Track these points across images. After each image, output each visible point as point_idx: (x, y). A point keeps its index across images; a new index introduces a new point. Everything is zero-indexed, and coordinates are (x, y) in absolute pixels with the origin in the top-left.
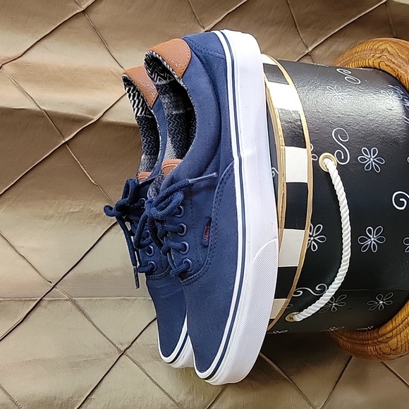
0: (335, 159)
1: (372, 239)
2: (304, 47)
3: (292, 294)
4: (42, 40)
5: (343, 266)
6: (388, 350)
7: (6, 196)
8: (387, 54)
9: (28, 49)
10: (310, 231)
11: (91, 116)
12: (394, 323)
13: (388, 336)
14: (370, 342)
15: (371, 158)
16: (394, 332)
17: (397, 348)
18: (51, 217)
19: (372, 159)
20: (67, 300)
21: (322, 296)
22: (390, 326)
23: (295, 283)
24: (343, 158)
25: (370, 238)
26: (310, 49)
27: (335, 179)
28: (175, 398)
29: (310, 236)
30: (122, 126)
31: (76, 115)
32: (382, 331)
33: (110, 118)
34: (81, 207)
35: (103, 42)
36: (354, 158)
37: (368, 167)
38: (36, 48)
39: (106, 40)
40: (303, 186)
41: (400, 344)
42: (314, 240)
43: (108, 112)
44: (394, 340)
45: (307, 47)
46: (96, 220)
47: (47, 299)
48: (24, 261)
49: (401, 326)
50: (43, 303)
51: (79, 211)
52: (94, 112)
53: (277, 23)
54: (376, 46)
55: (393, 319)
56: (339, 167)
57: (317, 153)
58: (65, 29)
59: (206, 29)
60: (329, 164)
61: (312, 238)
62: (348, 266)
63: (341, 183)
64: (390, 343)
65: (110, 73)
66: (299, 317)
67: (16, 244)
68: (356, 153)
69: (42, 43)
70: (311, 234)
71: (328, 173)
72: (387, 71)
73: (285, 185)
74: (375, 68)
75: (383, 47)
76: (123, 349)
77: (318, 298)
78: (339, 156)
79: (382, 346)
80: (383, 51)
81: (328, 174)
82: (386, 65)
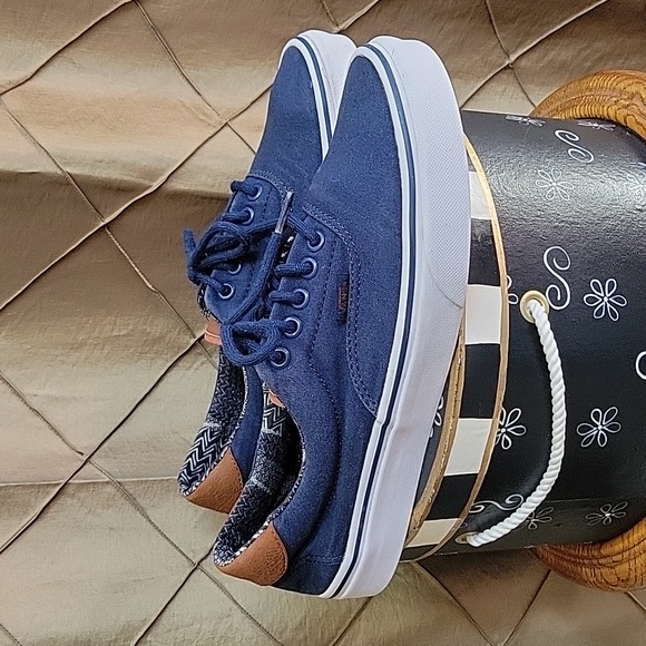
0: (546, 300)
1: (600, 428)
2: (504, 55)
3: (467, 510)
4: (66, 50)
5: (551, 470)
6: (613, 579)
7: (9, 313)
8: (639, 103)
9: (43, 66)
10: (501, 420)
11: (146, 182)
12: (626, 542)
13: (615, 558)
14: (586, 562)
15: (604, 298)
16: (626, 554)
17: (628, 580)
18: (82, 345)
19: (606, 299)
20: (107, 483)
21: (514, 511)
22: (618, 545)
23: (474, 494)
24: (559, 298)
25: (597, 426)
26: (513, 58)
27: (545, 338)
28: (277, 637)
29: (501, 427)
30: (197, 196)
31: (122, 181)
32: (606, 550)
33: (179, 185)
34: (131, 327)
35: (169, 51)
36: (577, 298)
37: (599, 313)
38: (56, 62)
39: (173, 47)
40: (493, 350)
41: (633, 574)
42: (507, 433)
43: (175, 175)
44: (625, 566)
45: (508, 55)
46: (155, 348)
47: (76, 481)
48: (39, 419)
49: (636, 549)
50: (70, 490)
51: (128, 335)
52: (152, 175)
53: (458, 17)
54: (622, 85)
55: (625, 535)
56: (552, 315)
57: (518, 291)
58: (104, 30)
59: (341, 27)
60: (537, 309)
61: (504, 430)
62: (559, 470)
63: (554, 342)
64: (617, 568)
65: (179, 104)
66: (477, 540)
67: (26, 390)
68: (581, 288)
69: (65, 54)
70: (502, 424)
71: (534, 324)
72: (639, 133)
73: (463, 349)
74: (618, 124)
75: (633, 89)
76: (196, 560)
77: (508, 514)
78: (553, 295)
79: (605, 571)
80: (632, 96)
81: (533, 327)
82: (638, 123)
